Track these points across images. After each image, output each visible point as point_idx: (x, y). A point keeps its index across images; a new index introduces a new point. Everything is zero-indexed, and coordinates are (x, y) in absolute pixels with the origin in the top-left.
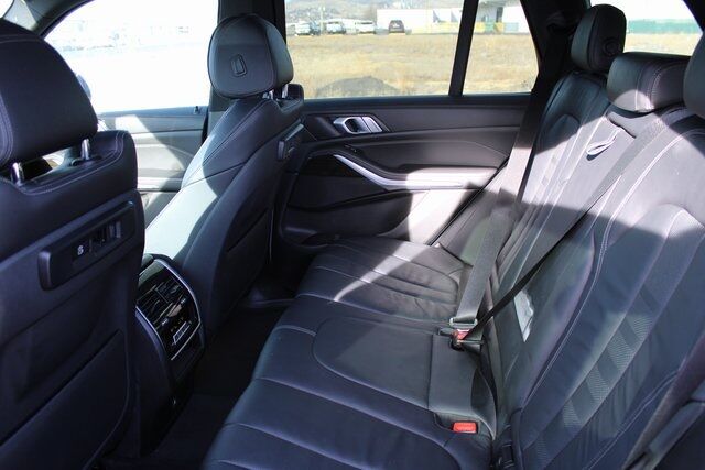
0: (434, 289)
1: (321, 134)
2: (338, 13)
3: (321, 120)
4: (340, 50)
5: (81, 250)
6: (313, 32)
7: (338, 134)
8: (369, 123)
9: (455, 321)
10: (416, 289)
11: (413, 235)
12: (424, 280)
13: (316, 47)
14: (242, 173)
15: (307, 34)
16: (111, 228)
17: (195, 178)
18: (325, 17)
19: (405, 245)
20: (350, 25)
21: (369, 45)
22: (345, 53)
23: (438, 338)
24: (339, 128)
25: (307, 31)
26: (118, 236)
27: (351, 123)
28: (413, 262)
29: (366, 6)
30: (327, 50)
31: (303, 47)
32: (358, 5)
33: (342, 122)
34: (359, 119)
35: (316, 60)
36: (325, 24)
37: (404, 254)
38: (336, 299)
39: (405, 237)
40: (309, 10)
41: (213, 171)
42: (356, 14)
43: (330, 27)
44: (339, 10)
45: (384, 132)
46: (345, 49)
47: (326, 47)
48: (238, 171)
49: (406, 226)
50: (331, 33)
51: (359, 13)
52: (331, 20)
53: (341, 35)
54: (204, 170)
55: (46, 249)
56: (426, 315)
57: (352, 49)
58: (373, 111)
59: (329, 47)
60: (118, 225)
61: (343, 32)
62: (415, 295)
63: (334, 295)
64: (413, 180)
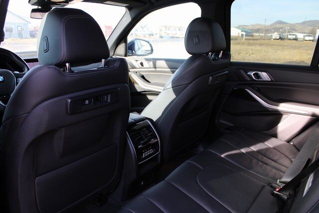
0: (279, 164)
1: (242, 79)
2: (296, 30)
3: (242, 72)
4: (292, 48)
5: (87, 102)
6: (281, 38)
7: (249, 79)
8: (264, 76)
9: (280, 182)
10: (269, 161)
11: (279, 135)
12: (276, 158)
13: (280, 45)
14: (188, 88)
15: (278, 39)
16: (106, 97)
17: (168, 87)
18: (289, 32)
19: (273, 139)
20: (300, 36)
21: (308, 46)
22: (294, 49)
23: (268, 188)
24: (250, 76)
25: (278, 38)
26: (109, 101)
27: (256, 75)
28: (274, 148)
29: (311, 28)
30: (285, 48)
31: (274, 45)
32: (307, 27)
33: (252, 74)
34: (260, 73)
35: (279, 52)
36: (288, 35)
37: (271, 143)
38: (222, 156)
39: (275, 136)
40: (281, 28)
41: (175, 85)
42: (305, 31)
43: (290, 37)
44: (297, 29)
45: (272, 81)
46: (295, 48)
47: (285, 46)
48: (187, 87)
49: (276, 129)
50: (290, 39)
51: (307, 31)
52: (291, 34)
53: (294, 41)
54: (173, 84)
55: (70, 98)
56: (267, 175)
57: (299, 48)
58: (267, 70)
59: (287, 46)
60: (109, 96)
61: (296, 39)
62: (267, 164)
63: (222, 154)
64: (283, 107)
